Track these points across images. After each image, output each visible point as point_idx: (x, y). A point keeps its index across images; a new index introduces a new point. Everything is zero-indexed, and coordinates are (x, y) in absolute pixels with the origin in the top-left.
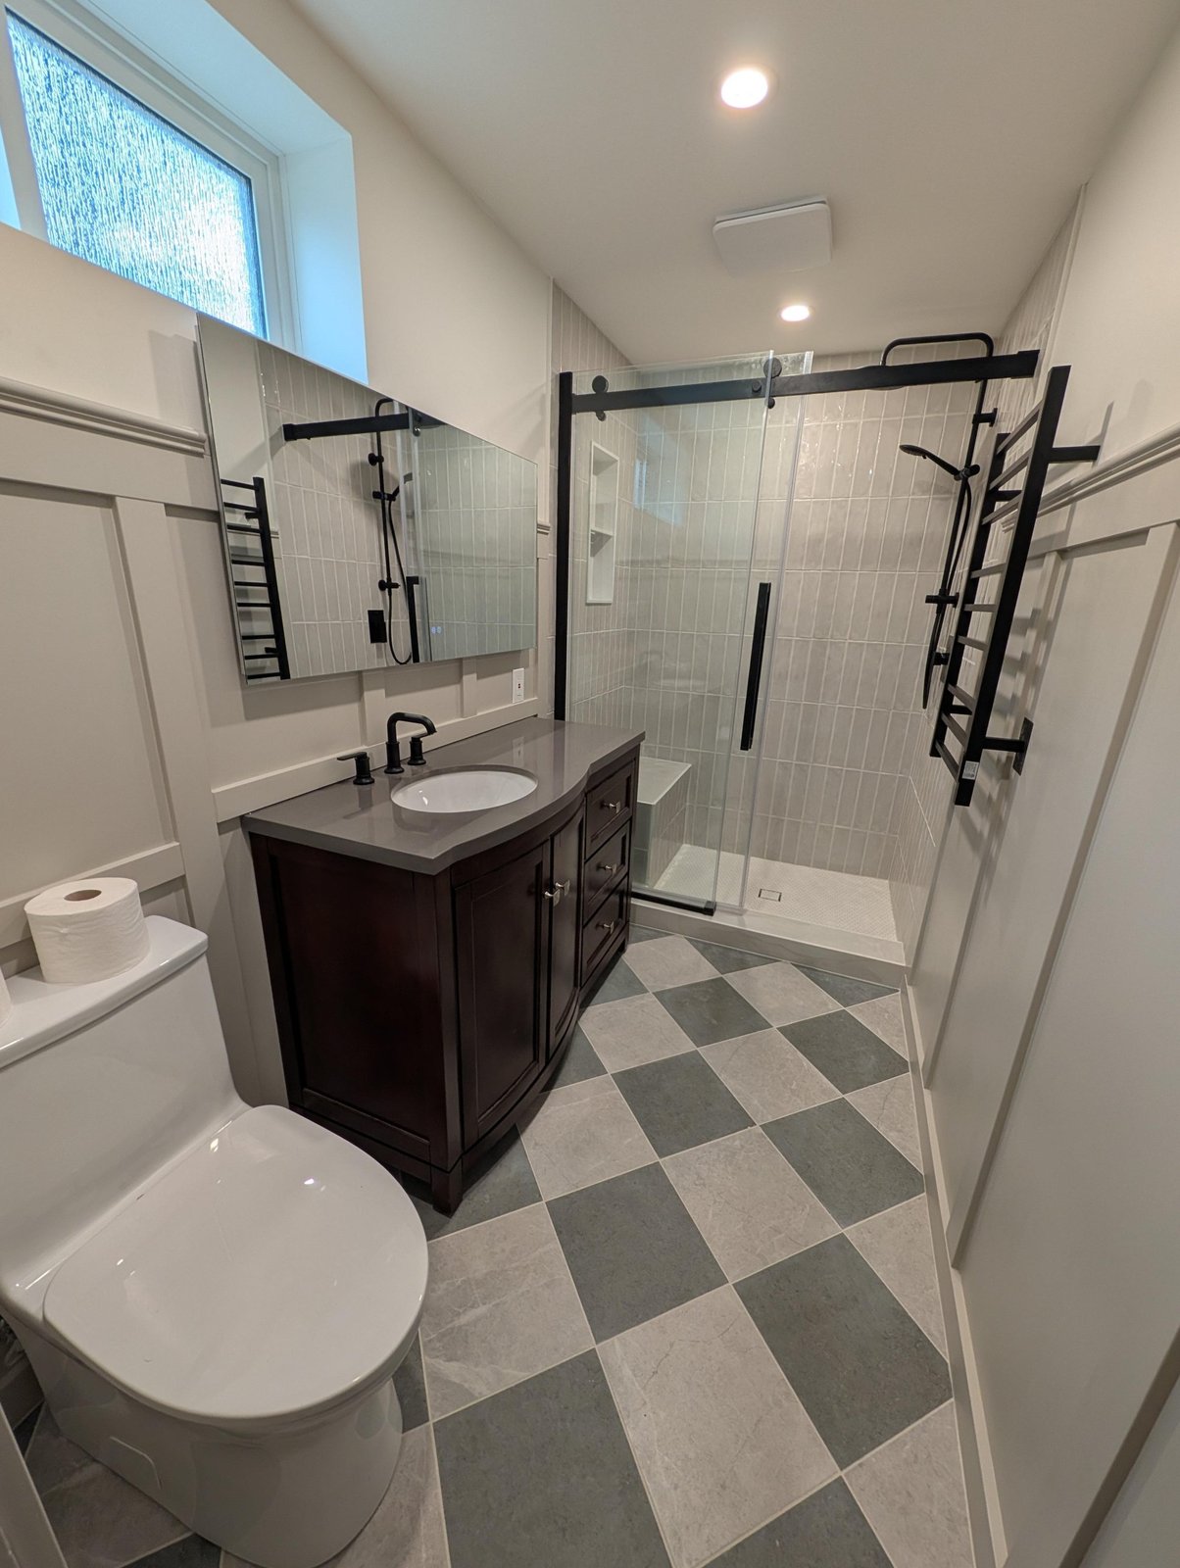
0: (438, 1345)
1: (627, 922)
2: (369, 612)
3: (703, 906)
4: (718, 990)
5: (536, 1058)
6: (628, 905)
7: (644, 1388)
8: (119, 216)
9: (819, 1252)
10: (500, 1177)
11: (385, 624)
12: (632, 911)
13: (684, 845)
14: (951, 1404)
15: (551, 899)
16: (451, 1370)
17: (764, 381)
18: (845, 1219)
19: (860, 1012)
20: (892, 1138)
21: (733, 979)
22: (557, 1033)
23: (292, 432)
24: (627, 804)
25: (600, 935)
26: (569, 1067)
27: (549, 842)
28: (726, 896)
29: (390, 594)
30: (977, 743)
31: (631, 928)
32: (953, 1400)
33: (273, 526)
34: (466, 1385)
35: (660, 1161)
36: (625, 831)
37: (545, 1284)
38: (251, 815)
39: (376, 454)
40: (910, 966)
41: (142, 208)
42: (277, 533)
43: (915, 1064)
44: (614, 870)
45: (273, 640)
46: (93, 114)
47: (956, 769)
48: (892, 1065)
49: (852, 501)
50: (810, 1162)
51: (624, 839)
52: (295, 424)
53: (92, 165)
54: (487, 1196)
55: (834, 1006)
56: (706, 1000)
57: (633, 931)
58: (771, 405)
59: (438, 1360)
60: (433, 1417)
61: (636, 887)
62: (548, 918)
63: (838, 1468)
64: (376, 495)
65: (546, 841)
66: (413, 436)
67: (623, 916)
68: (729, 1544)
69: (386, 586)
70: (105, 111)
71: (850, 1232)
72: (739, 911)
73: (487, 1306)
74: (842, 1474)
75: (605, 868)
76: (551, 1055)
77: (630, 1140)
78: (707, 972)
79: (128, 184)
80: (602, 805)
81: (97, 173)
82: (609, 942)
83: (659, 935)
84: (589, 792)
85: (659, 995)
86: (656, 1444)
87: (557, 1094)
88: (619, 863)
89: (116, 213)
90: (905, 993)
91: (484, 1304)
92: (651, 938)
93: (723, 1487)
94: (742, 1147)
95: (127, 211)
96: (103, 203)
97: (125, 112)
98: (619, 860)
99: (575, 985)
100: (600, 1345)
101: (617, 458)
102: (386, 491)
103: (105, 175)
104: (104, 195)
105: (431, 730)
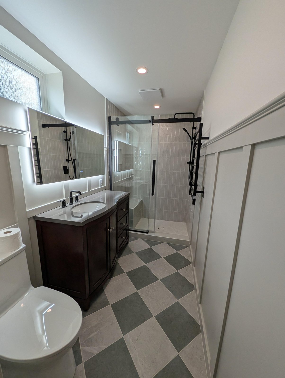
0: (84, 343)
1: (129, 236)
2: (63, 166)
3: (146, 231)
4: (150, 251)
5: (107, 270)
6: (129, 233)
7: (135, 344)
8: (8, 86)
9: (173, 306)
10: (99, 300)
11: (67, 169)
12: (129, 234)
13: (142, 218)
14: (201, 334)
15: (110, 231)
16: (88, 349)
17: (151, 120)
18: (178, 298)
19: (180, 252)
20: (188, 279)
21: (154, 248)
22: (112, 264)
23: (44, 126)
24: (127, 209)
25: (122, 240)
26: (116, 272)
27: (109, 218)
28: (151, 229)
29: (69, 162)
30: (196, 192)
31: (129, 238)
32: (201, 333)
33: (39, 147)
34: (92, 352)
35: (138, 291)
36: (127, 215)
37: (111, 324)
38: (36, 216)
39: (65, 131)
40: (190, 241)
41: (14, 84)
42: (40, 149)
43: (192, 262)
44: (125, 224)
45: (39, 174)
46: (4, 66)
47: (193, 197)
48: (188, 263)
49: (172, 143)
50: (171, 287)
51: (127, 217)
52: (45, 124)
53: (3, 76)
54: (96, 306)
55: (175, 251)
56: (147, 253)
57: (130, 238)
58: (153, 125)
59: (84, 347)
60: (84, 361)
61: (130, 228)
62: (109, 236)
63: (177, 352)
64: (65, 140)
65: (108, 217)
66: (75, 128)
67: (127, 235)
68: (155, 375)
69: (68, 160)
70: (6, 65)
71: (179, 301)
72: (154, 232)
73: (97, 332)
74: (179, 354)
75: (122, 224)
76: (111, 269)
77: (130, 287)
78: (147, 246)
79: (11, 79)
80: (121, 209)
81: (4, 77)
82: (125, 241)
83: (136, 239)
84: (118, 206)
85: (136, 253)
86: (138, 356)
87: (113, 279)
88: (126, 223)
89: (8, 85)
90: (190, 247)
91: (96, 332)
92: (134, 240)
93: (153, 362)
94: (156, 285)
95: (10, 85)
96: (5, 83)
97: (11, 66)
98: (126, 222)
99: (116, 252)
100: (124, 336)
101: (122, 133)
102: (68, 139)
103: (6, 78)
104: (5, 82)
105: (81, 194)
